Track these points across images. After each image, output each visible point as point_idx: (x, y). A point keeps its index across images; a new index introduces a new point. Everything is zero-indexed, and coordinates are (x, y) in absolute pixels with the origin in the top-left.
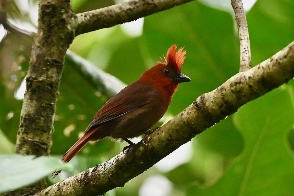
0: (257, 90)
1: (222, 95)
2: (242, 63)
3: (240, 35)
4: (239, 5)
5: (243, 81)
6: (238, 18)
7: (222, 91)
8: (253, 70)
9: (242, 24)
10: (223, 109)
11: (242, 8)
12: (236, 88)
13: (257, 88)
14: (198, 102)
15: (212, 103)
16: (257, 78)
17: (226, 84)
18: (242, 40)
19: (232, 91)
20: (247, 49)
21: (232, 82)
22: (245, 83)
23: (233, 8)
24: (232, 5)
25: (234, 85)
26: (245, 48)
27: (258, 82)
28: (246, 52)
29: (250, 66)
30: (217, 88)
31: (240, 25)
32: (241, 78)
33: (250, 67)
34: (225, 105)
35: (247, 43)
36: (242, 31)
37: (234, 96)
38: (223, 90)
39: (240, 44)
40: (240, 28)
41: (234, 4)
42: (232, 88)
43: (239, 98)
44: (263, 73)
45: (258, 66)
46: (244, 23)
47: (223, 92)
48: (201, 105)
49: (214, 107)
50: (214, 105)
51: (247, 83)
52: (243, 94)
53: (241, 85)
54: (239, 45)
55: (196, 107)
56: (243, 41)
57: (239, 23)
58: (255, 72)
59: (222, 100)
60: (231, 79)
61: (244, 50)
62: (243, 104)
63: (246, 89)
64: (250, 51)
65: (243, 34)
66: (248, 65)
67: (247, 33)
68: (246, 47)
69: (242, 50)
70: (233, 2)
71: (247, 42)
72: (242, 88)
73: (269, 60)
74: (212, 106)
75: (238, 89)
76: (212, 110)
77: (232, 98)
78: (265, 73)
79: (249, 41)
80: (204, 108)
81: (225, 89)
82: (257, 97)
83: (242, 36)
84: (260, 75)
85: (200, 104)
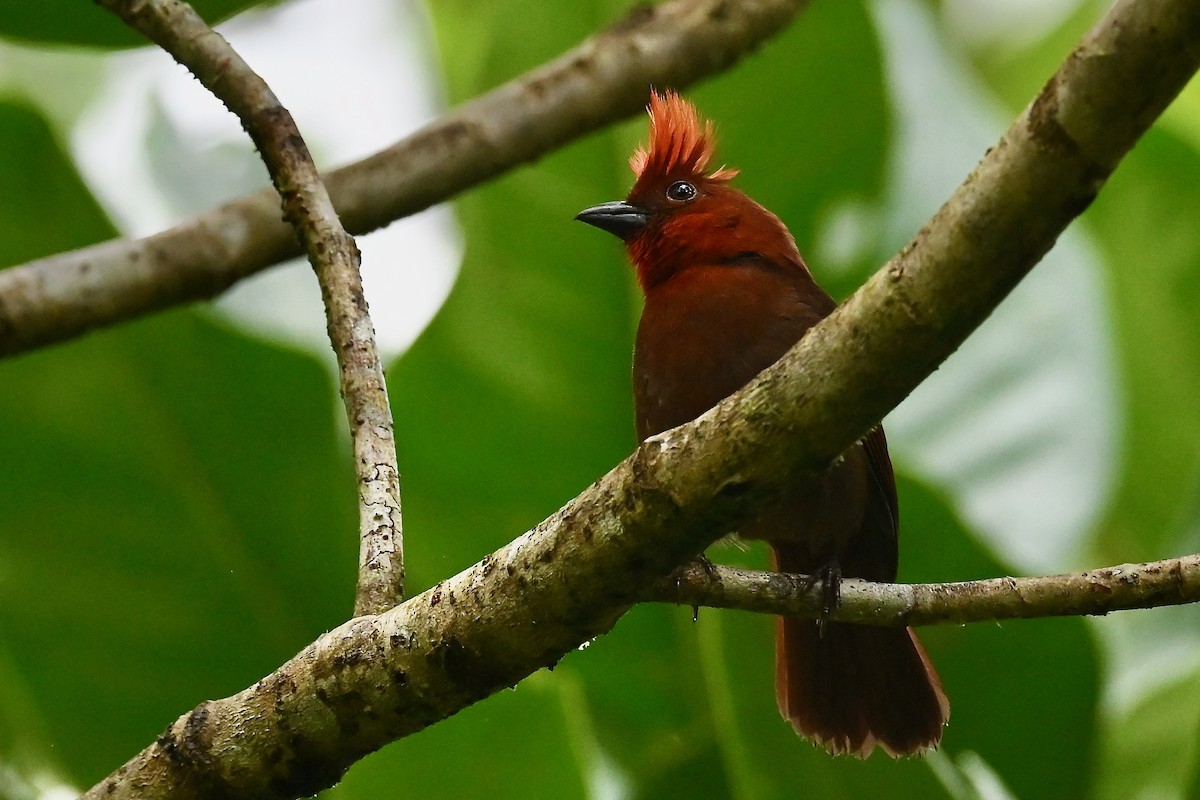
0: (426, 692)
1: (278, 711)
2: (366, 578)
3: (359, 461)
4: (361, 334)
5: (367, 655)
6: (353, 387)
7: (279, 695)
8: (409, 607)
9: (369, 410)
10: (282, 769)
11: (370, 349)
12: (338, 684)
13: (426, 685)
14: (178, 738)
15: (237, 743)
16: (426, 644)
17: (298, 666)
18: (367, 480)
19: (321, 694)
20: (387, 521)
21: (321, 656)
22: (378, 661)
23: (336, 345)
24: (331, 332)
25: (332, 670)
26: (378, 517)
27: (433, 659)
28: (386, 532)
29: (399, 590)
30: (258, 679)
31: (361, 417)
32: (360, 643)
33: (399, 597)
34: (289, 754)
35: (387, 497)
36: (369, 445)
37: (331, 715)
38: (283, 688)
39: (358, 498)
40: (363, 431)
41: (340, 329)
42: (323, 684)
43: (348, 727)
44: (454, 623)
45: (432, 592)
46: (379, 410)
47: (283, 698)
48: (191, 750)
49: (244, 762)
50: (244, 752)
51: (385, 666)
52: (368, 709)
53: (360, 671)
54: (354, 501)
55: (168, 759)
56: (373, 485)
57: (358, 412)
58: (419, 617)
59: (276, 732)
60: (317, 643)
61: (376, 525)
62: (368, 752)
63: (381, 688)
64: (399, 527)
65: (371, 458)
66: (392, 588)
67: (389, 453)
68: (384, 511)
69: (367, 523)
70: (335, 318)
71: (388, 490)
72: (364, 684)
73: (480, 567)
74: (237, 753)
75: (347, 689)
76: (237, 771)
77: (320, 724)
78: (462, 625)
79: (398, 486)
80: (201, 764)
81: (293, 684)
82: (428, 723)
83: (370, 465)
84: (441, 631)
85: (186, 747)
